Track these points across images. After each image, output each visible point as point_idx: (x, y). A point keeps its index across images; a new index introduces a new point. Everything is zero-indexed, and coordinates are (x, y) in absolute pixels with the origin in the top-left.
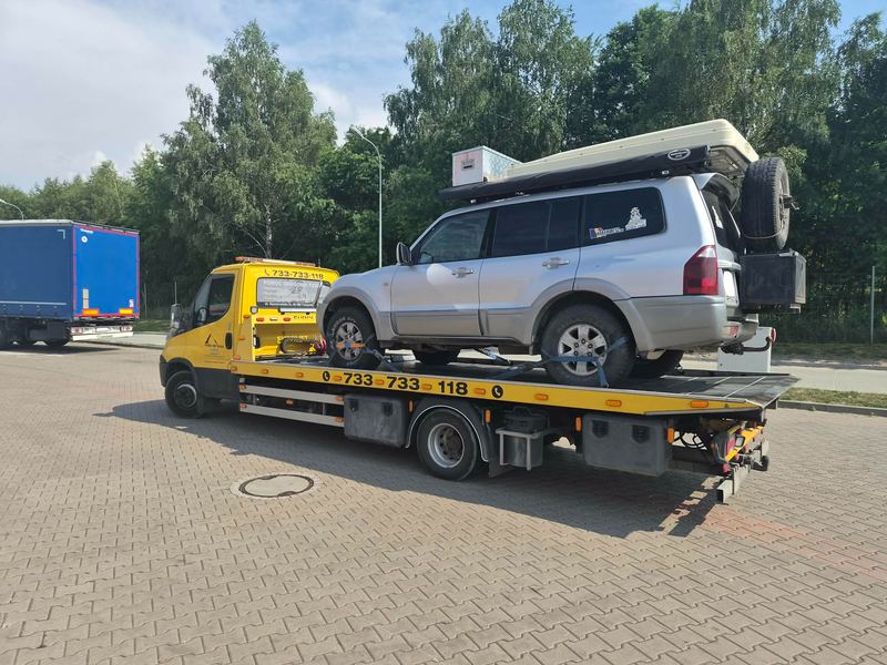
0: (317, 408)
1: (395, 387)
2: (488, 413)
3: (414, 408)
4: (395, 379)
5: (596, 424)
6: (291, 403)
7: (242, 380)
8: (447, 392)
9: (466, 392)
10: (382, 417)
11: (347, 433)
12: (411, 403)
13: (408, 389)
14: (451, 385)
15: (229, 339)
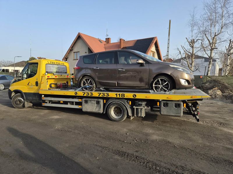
0: (72, 103)
1: (100, 96)
2: (130, 102)
3: (106, 102)
4: (100, 94)
5: (164, 104)
6: (62, 102)
7: (43, 96)
8: (118, 97)
9: (124, 96)
10: (96, 105)
11: (83, 110)
12: (105, 100)
13: (105, 96)
14: (119, 94)
15: (37, 84)
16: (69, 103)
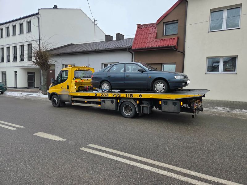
0: (93, 103)
1: (114, 96)
2: (138, 101)
3: (119, 101)
4: (114, 94)
5: (164, 102)
6: (86, 102)
7: (72, 97)
8: (128, 97)
9: (132, 96)
10: (111, 104)
11: (102, 108)
12: (118, 100)
13: (118, 97)
14: (129, 95)
15: (68, 87)
16: (91, 103)
